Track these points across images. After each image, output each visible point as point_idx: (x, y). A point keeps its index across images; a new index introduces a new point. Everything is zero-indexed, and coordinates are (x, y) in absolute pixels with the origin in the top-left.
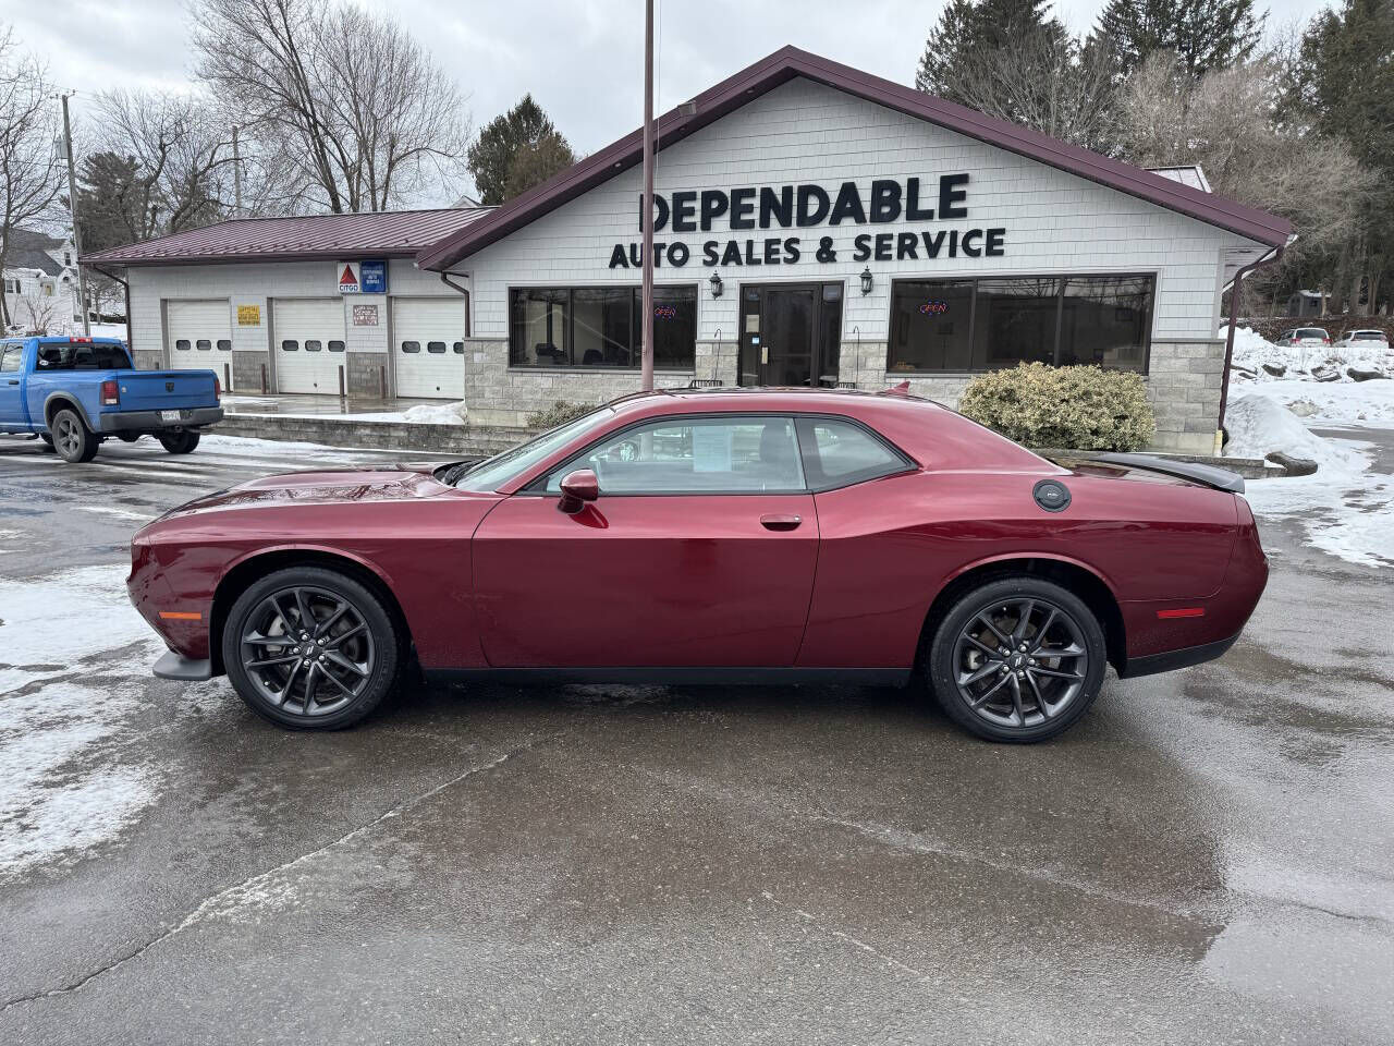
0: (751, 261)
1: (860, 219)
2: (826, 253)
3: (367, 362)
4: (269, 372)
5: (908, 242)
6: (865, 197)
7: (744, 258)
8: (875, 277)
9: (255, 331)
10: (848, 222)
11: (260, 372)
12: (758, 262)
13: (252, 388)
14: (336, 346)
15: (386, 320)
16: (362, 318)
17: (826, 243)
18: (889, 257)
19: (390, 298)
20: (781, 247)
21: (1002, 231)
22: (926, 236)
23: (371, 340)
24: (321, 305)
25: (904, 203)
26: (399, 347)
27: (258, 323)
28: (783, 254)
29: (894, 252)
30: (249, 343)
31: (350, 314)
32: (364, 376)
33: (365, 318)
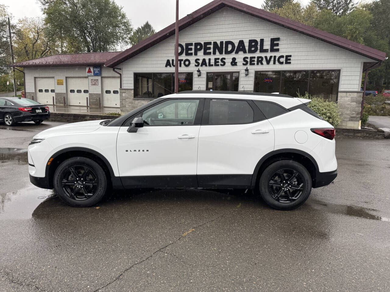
0: (210, 65)
1: (245, 52)
2: (234, 63)
3: (95, 96)
4: (66, 99)
5: (260, 59)
6: (247, 45)
7: (208, 64)
8: (249, 70)
9: (62, 87)
10: (241, 53)
11: (63, 99)
12: (212, 65)
13: (61, 104)
14: (86, 91)
15: (101, 84)
16: (93, 83)
17: (234, 59)
18: (254, 64)
19: (102, 77)
20: (220, 61)
21: (290, 56)
22: (266, 57)
23: (96, 90)
24: (82, 79)
25: (259, 47)
26: (105, 92)
27: (63, 84)
28: (220, 63)
29: (256, 63)
30: (60, 90)
31: (90, 82)
32: (94, 101)
33: (94, 83)
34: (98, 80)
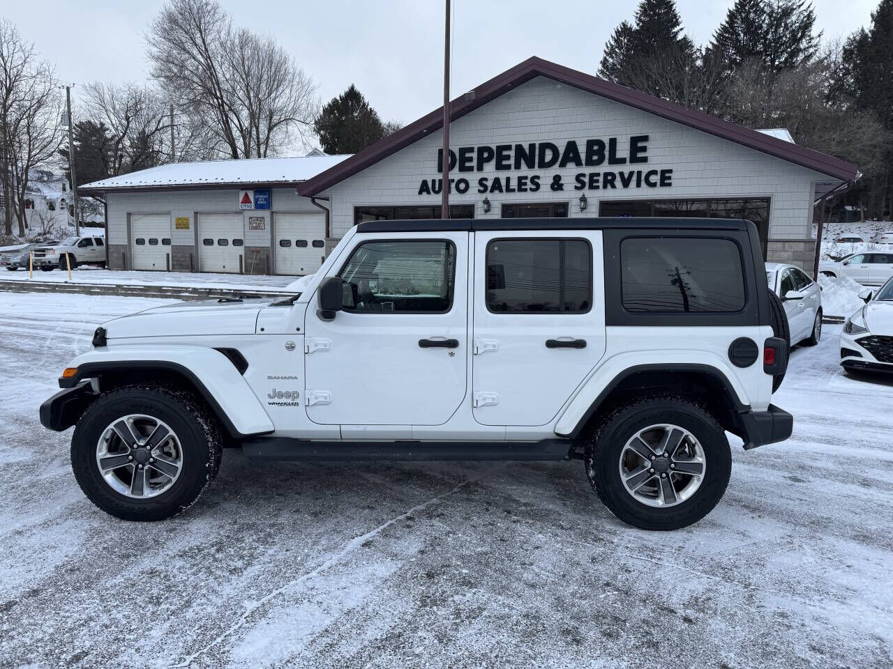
0: (509, 190)
1: (579, 163)
2: (557, 185)
3: (257, 252)
4: (194, 259)
5: (609, 178)
6: (582, 150)
7: (504, 188)
8: (589, 200)
9: (186, 233)
10: (571, 166)
11: (188, 259)
12: (513, 190)
13: (184, 267)
14: (237, 242)
15: (270, 227)
16: (254, 225)
17: (557, 179)
18: (597, 187)
19: (272, 213)
20: (528, 181)
21: (670, 171)
22: (622, 174)
23: (260, 239)
24: (228, 217)
25: (607, 153)
26: (278, 243)
27: (188, 228)
28: (529, 185)
29: (601, 184)
30: (183, 240)
31: (247, 222)
32: (255, 262)
34: (263, 218)
